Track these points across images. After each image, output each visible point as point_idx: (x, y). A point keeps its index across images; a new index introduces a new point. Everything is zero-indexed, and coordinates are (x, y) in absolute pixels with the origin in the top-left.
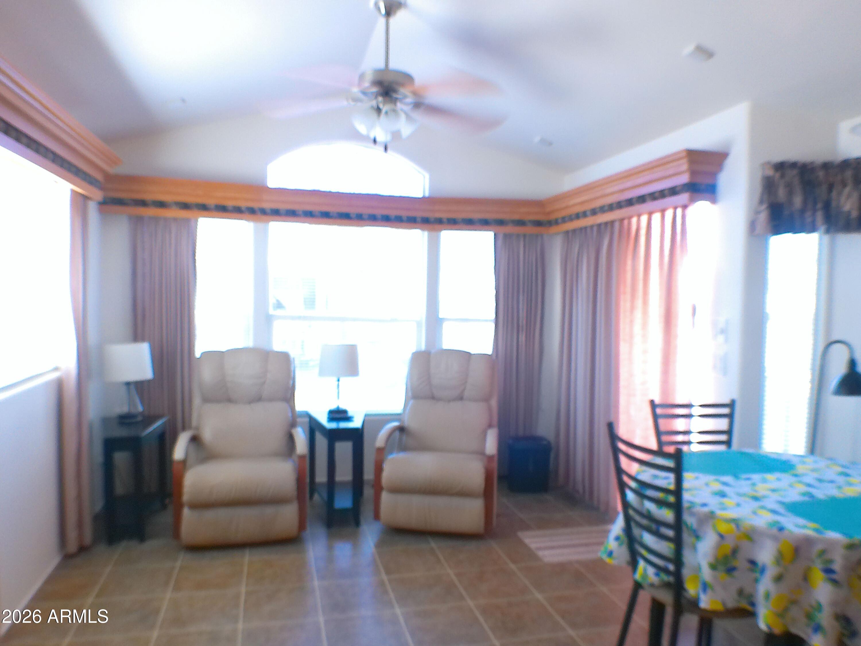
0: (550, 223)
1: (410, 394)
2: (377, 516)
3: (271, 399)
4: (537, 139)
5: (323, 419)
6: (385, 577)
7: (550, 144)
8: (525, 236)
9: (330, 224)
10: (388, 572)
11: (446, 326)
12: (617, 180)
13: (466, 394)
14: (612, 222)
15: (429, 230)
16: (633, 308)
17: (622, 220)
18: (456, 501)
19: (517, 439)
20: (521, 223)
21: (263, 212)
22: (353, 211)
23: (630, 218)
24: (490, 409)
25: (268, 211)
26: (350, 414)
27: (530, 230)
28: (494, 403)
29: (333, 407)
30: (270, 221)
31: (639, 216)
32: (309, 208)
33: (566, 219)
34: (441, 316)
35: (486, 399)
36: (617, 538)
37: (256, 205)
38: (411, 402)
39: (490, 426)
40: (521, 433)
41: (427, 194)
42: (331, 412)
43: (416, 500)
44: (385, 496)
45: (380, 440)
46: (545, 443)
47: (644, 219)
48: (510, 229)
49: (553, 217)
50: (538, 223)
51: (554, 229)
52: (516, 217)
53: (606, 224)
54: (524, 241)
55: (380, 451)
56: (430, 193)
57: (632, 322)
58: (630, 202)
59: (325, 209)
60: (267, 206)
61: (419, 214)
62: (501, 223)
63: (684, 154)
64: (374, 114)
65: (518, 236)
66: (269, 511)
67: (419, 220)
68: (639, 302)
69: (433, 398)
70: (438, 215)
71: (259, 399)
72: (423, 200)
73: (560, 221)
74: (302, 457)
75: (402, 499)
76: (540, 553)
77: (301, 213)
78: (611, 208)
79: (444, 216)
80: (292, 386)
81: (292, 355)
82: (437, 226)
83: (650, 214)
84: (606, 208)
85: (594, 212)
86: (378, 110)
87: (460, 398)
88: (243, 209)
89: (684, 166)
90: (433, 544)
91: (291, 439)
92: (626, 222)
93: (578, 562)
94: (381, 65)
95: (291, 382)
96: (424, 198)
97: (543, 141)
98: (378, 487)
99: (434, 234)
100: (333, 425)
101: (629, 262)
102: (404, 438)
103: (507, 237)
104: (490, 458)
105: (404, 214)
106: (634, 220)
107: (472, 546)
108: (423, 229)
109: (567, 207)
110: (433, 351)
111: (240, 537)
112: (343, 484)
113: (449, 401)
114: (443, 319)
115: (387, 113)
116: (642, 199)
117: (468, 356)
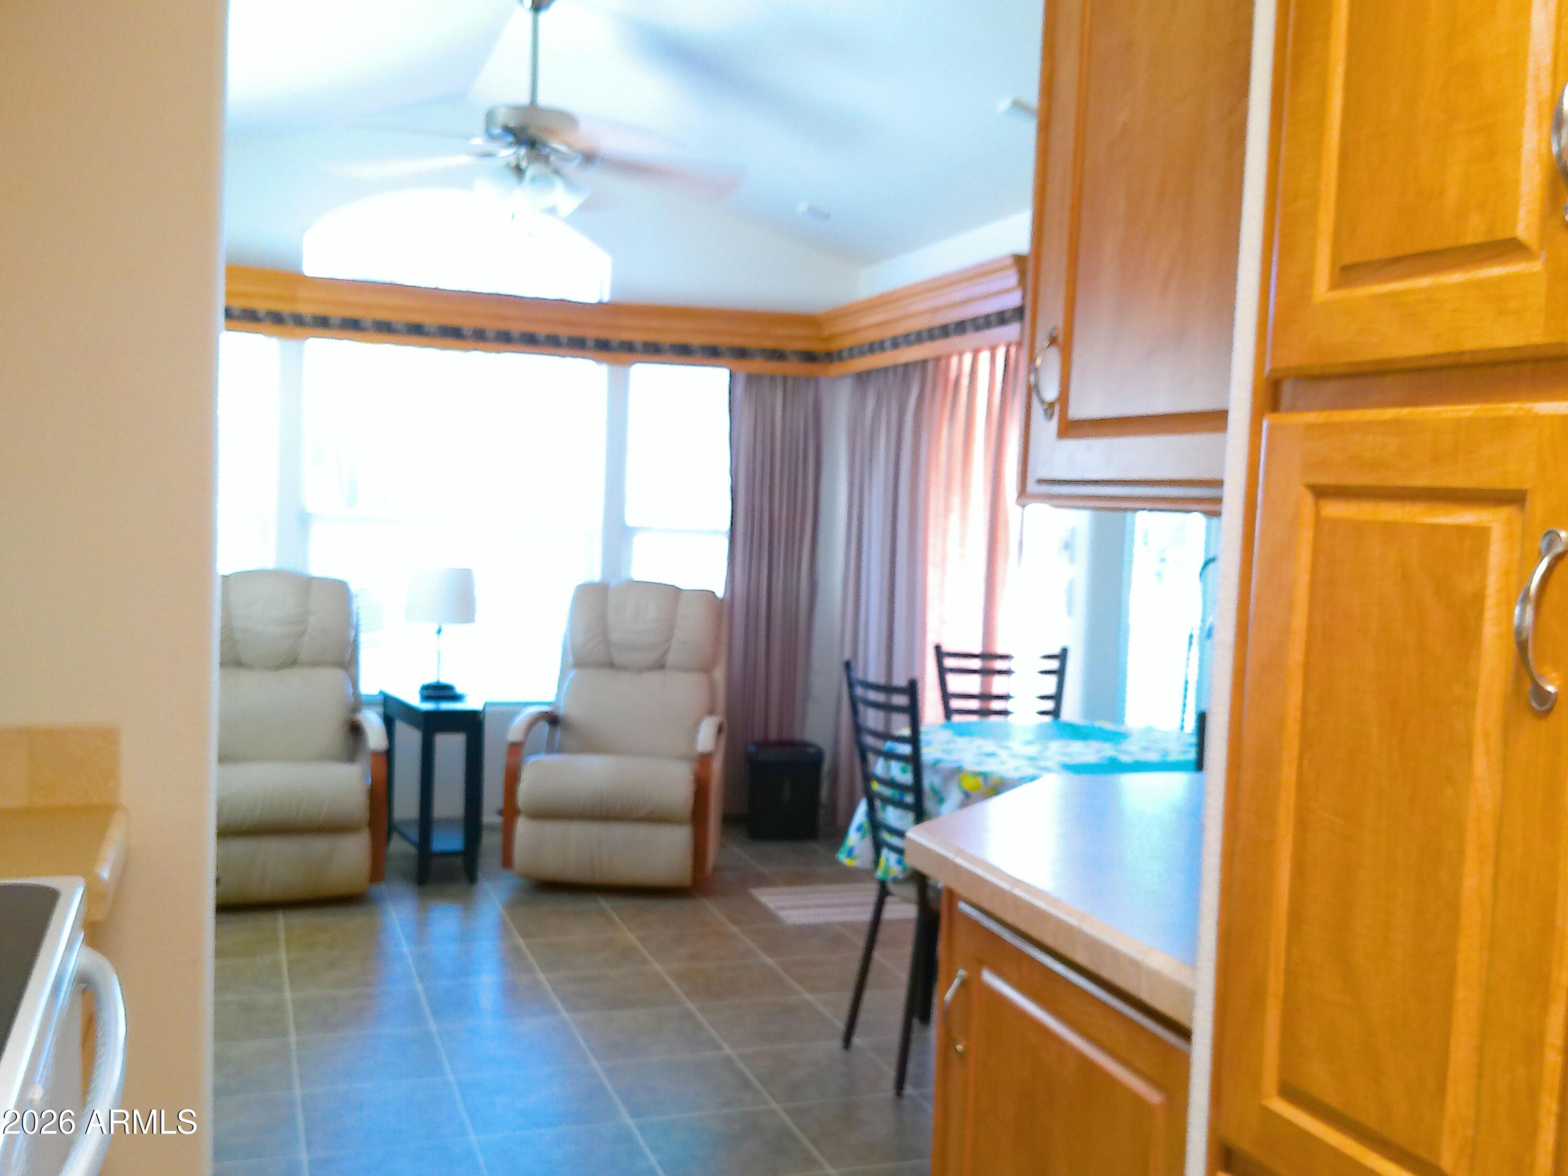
0: (831, 357)
1: (570, 659)
2: (507, 861)
3: (315, 664)
4: (802, 207)
5: (414, 700)
6: (521, 942)
7: (826, 216)
8: (785, 379)
9: (422, 346)
10: (525, 935)
11: (638, 541)
12: (929, 290)
13: (671, 659)
14: (924, 362)
15: (610, 362)
16: (947, 509)
17: (938, 359)
18: (644, 832)
19: (765, 744)
20: (777, 355)
21: (299, 321)
22: (467, 323)
23: (949, 357)
24: (712, 685)
25: (308, 320)
26: (459, 690)
27: (794, 368)
28: (719, 674)
29: (431, 680)
30: (308, 338)
31: (961, 354)
32: (383, 316)
33: (856, 351)
34: (630, 520)
35: (706, 669)
36: (860, 829)
37: (284, 308)
38: (572, 673)
39: (711, 712)
40: (773, 735)
41: (606, 298)
42: (426, 688)
43: (576, 831)
44: (522, 826)
45: (515, 731)
46: (811, 750)
47: (968, 358)
48: (757, 365)
49: (834, 346)
50: (810, 357)
51: (836, 369)
52: (769, 344)
53: (915, 364)
54: (785, 390)
55: (515, 748)
56: (613, 292)
57: (945, 533)
58: (945, 331)
59: (415, 318)
60: (307, 309)
61: (591, 334)
62: (741, 353)
63: (1010, 261)
64: (512, 178)
65: (772, 378)
66: (319, 845)
67: (590, 343)
68: (956, 501)
69: (611, 665)
70: (626, 336)
71: (291, 662)
72: (601, 308)
73: (845, 353)
74: (375, 754)
75: (553, 829)
76: (783, 914)
77: (369, 324)
78: (921, 337)
79: (637, 337)
80: (353, 641)
81: (353, 587)
82: (626, 356)
83: (976, 353)
84: (913, 338)
85: (896, 343)
86: (519, 170)
87: (660, 665)
88: (261, 314)
89: (1012, 279)
90: (605, 903)
91: (355, 730)
92: (943, 362)
93: (843, 924)
94: (523, 98)
95: (353, 634)
96: (600, 304)
97: (813, 211)
98: (510, 811)
99: (619, 369)
100: (428, 706)
101: (945, 433)
102: (558, 734)
103: (752, 379)
104: (704, 759)
105: (564, 332)
106: (954, 361)
107: (671, 906)
108: (599, 361)
109: (855, 331)
110: (613, 583)
111: (267, 890)
112: (448, 822)
113: (640, 670)
114: (633, 528)
115: (533, 179)
116: (961, 327)
117: (675, 592)
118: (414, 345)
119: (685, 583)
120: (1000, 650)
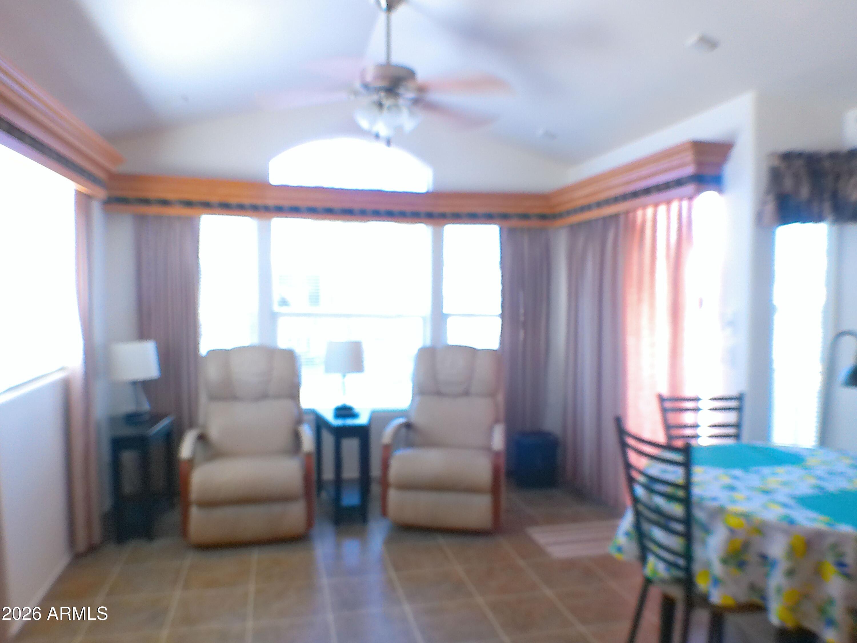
0: (555, 217)
1: (416, 390)
2: (384, 512)
3: (276, 397)
4: (540, 133)
5: (329, 416)
6: (393, 575)
7: (555, 137)
8: (529, 230)
9: (333, 220)
10: (397, 568)
11: (449, 321)
12: (622, 172)
13: (472, 389)
14: (617, 215)
15: (433, 224)
16: (640, 301)
17: (627, 213)
18: (463, 498)
19: (524, 434)
20: (525, 216)
21: (266, 209)
22: (356, 206)
23: (635, 210)
24: (496, 404)
25: (271, 208)
26: (356, 410)
27: (534, 223)
28: (500, 398)
29: (340, 404)
30: (273, 218)
31: (645, 208)
32: (312, 204)
33: (572, 212)
34: (446, 312)
35: (492, 395)
36: (627, 534)
37: (259, 202)
38: (417, 398)
39: (497, 421)
40: (528, 428)
41: (431, 189)
42: (337, 409)
43: (424, 497)
44: (392, 493)
45: (387, 436)
46: (552, 438)
47: (650, 211)
48: (514, 223)
49: (558, 210)
50: (543, 217)
51: (559, 223)
52: (521, 211)
53: (611, 217)
54: (529, 235)
55: (387, 448)
56: (433, 187)
57: (639, 315)
58: (635, 194)
59: (328, 205)
60: (271, 202)
61: (423, 209)
62: (506, 216)
63: (688, 145)
64: (376, 109)
65: (522, 230)
66: (277, 509)
67: (423, 214)
68: (646, 295)
69: (439, 393)
70: (442, 210)
71: (264, 396)
72: (427, 195)
73: (564, 214)
74: (308, 455)
75: (410, 496)
76: (550, 549)
77: (304, 209)
78: (617, 200)
79: (448, 210)
80: (298, 383)
81: (298, 352)
82: (441, 221)
83: (656, 206)
84: (612, 200)
85: (599, 204)
86: (380, 105)
87: (466, 393)
88: (246, 205)
89: (689, 157)
90: (442, 541)
91: (297, 437)
92: (631, 215)
94: (382, 58)
95: (297, 379)
96: (428, 192)
97: (547, 134)
98: (385, 484)
99: (438, 228)
100: (339, 422)
101: (635, 255)
102: (411, 434)
103: (512, 231)
104: (497, 454)
105: (408, 209)
106: (640, 213)
107: (480, 543)
108: (427, 224)
109: (571, 200)
110: (438, 347)
111: (248, 536)
112: (351, 481)
113: (456, 396)
114: (446, 314)
115: (389, 108)
116: (647, 191)
117: (473, 350)
118: (329, 219)
119: (479, 346)
120: (688, 393)
